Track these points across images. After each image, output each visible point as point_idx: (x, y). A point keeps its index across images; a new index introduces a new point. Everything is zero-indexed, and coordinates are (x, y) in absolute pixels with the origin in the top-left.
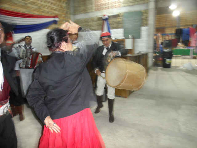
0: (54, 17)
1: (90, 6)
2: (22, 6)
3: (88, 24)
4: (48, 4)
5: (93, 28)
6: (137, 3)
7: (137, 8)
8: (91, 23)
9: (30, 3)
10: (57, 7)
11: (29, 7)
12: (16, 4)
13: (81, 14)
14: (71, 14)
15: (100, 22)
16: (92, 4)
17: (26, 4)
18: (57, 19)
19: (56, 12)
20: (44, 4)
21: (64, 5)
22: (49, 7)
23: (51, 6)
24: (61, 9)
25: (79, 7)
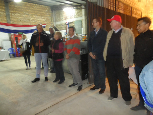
0: (44, 25)
1: (62, 18)
2: (28, 22)
3: (61, 26)
4: (40, 19)
5: (63, 29)
6: (79, 16)
7: (79, 19)
8: (62, 26)
9: (31, 20)
10: (45, 20)
11: (31, 22)
12: (25, 22)
13: (58, 21)
14: (54, 22)
15: (66, 25)
16: (62, 17)
17: (30, 21)
18: (45, 25)
19: (45, 22)
20: (38, 19)
21: (50, 18)
22: (41, 21)
23: (42, 20)
24: (48, 20)
25: (57, 18)
